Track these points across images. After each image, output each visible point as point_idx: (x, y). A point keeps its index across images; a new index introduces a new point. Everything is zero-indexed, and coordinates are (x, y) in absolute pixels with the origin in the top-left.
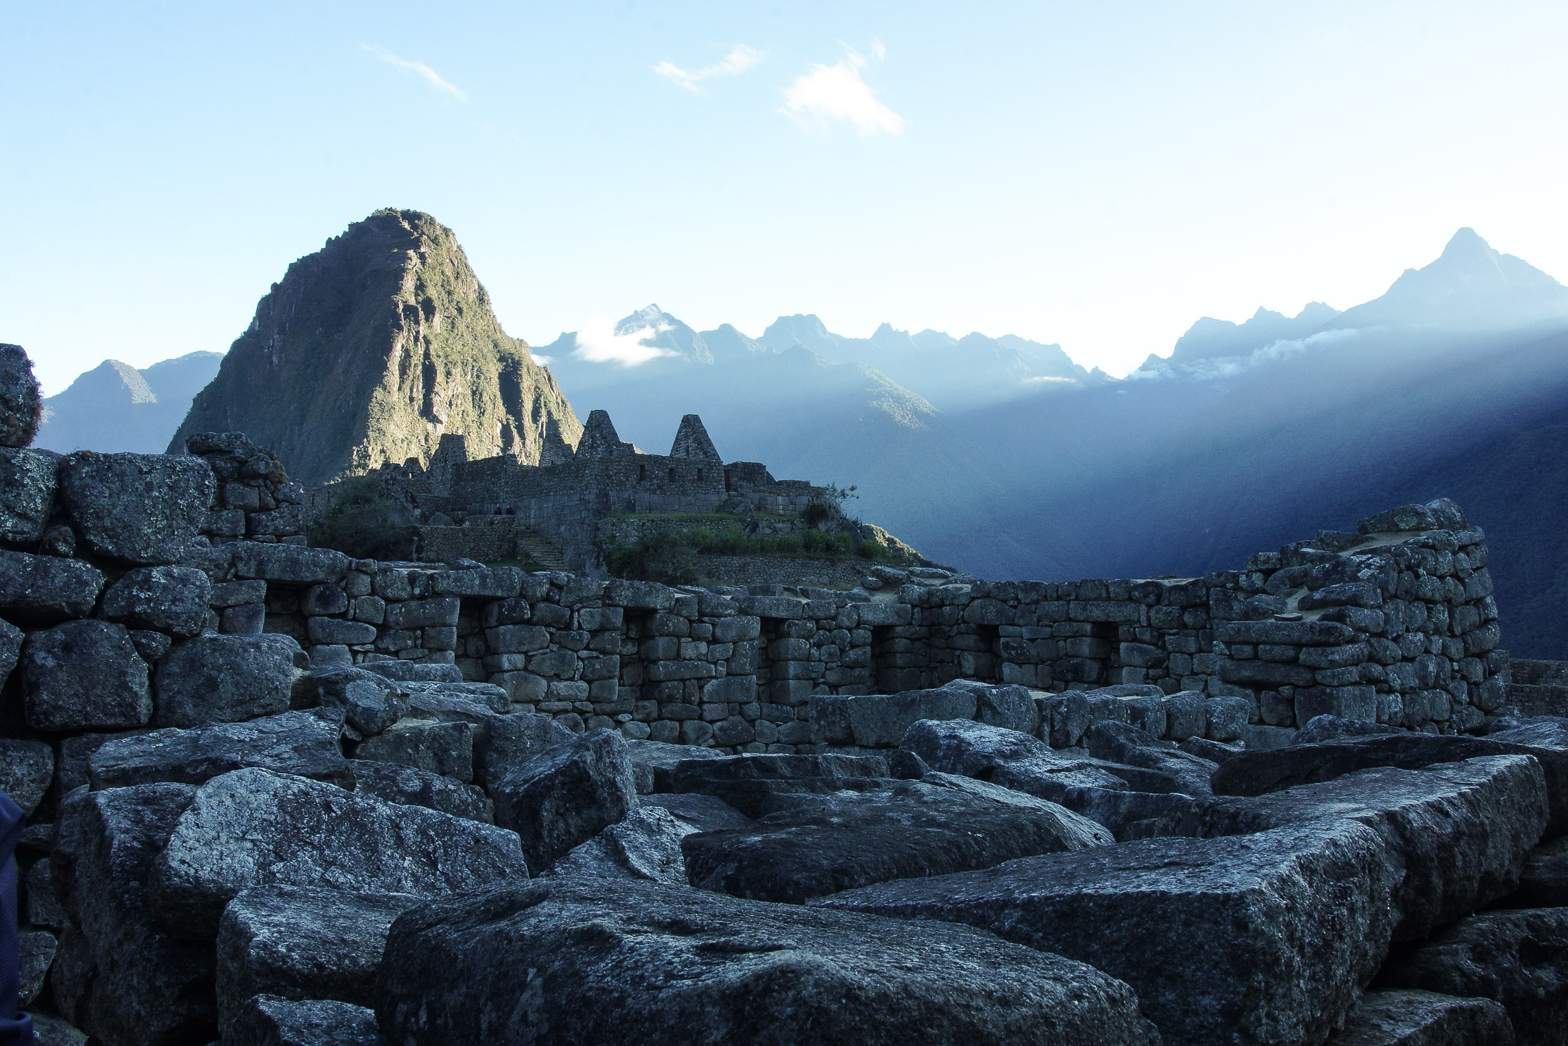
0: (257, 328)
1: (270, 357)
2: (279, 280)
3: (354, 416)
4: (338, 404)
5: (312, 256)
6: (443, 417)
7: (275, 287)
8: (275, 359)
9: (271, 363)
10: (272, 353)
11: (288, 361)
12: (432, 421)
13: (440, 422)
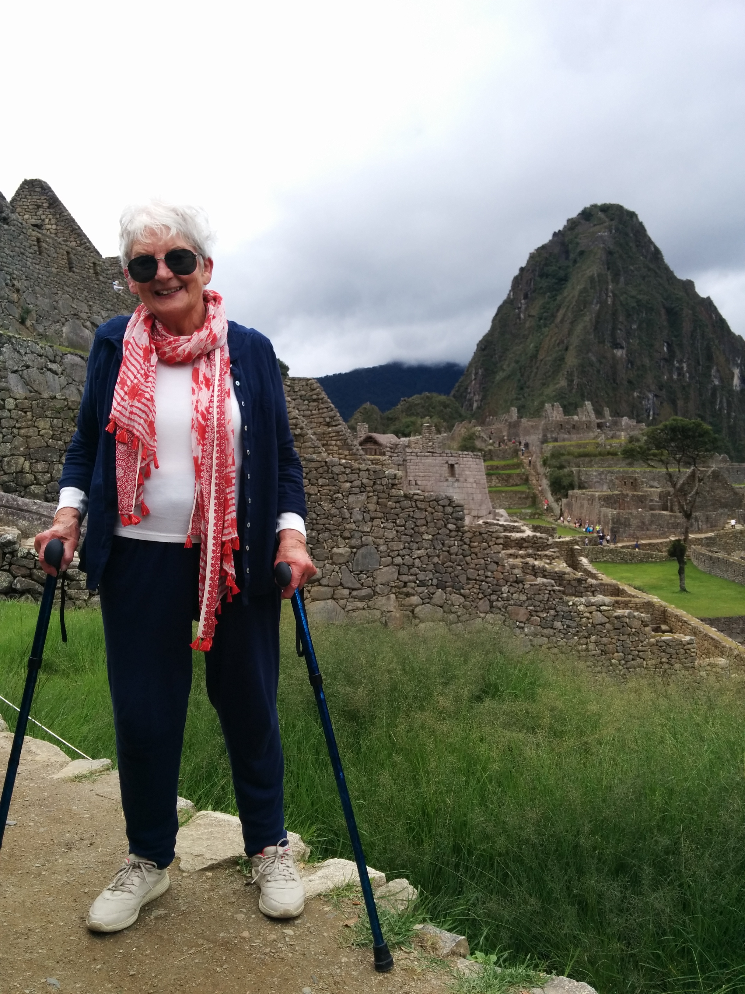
0: (512, 297)
1: (519, 314)
2: (524, 265)
3: (567, 349)
4: (558, 341)
5: (543, 247)
6: (624, 344)
7: (522, 269)
8: (522, 316)
9: (520, 318)
10: (520, 312)
11: (529, 316)
12: (617, 348)
13: (622, 348)
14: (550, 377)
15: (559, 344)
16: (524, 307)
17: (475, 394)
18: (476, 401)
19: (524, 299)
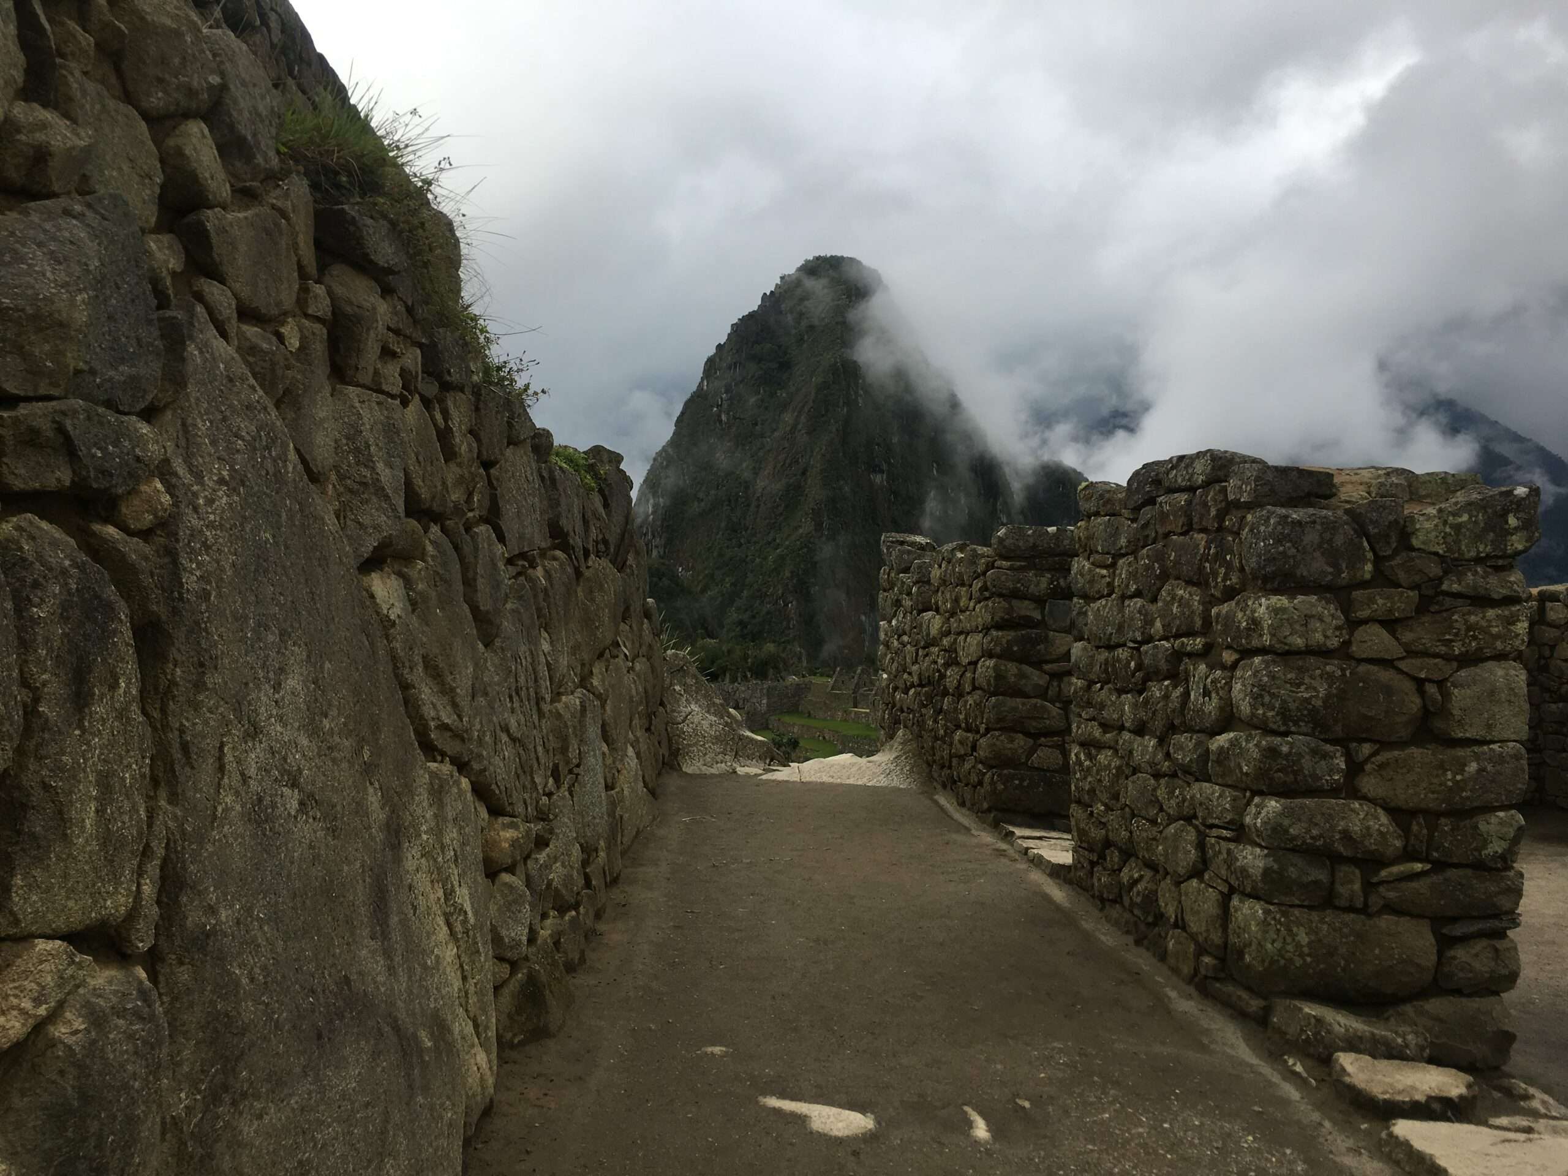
0: (705, 387)
1: (720, 416)
2: (722, 340)
3: (804, 473)
4: (788, 461)
5: (751, 315)
6: (885, 467)
7: (719, 347)
8: (724, 418)
9: (721, 421)
10: (720, 412)
11: (735, 418)
12: (874, 471)
13: (882, 472)
14: (781, 514)
15: (790, 465)
16: (725, 406)
17: (654, 537)
18: (656, 547)
19: (726, 392)
